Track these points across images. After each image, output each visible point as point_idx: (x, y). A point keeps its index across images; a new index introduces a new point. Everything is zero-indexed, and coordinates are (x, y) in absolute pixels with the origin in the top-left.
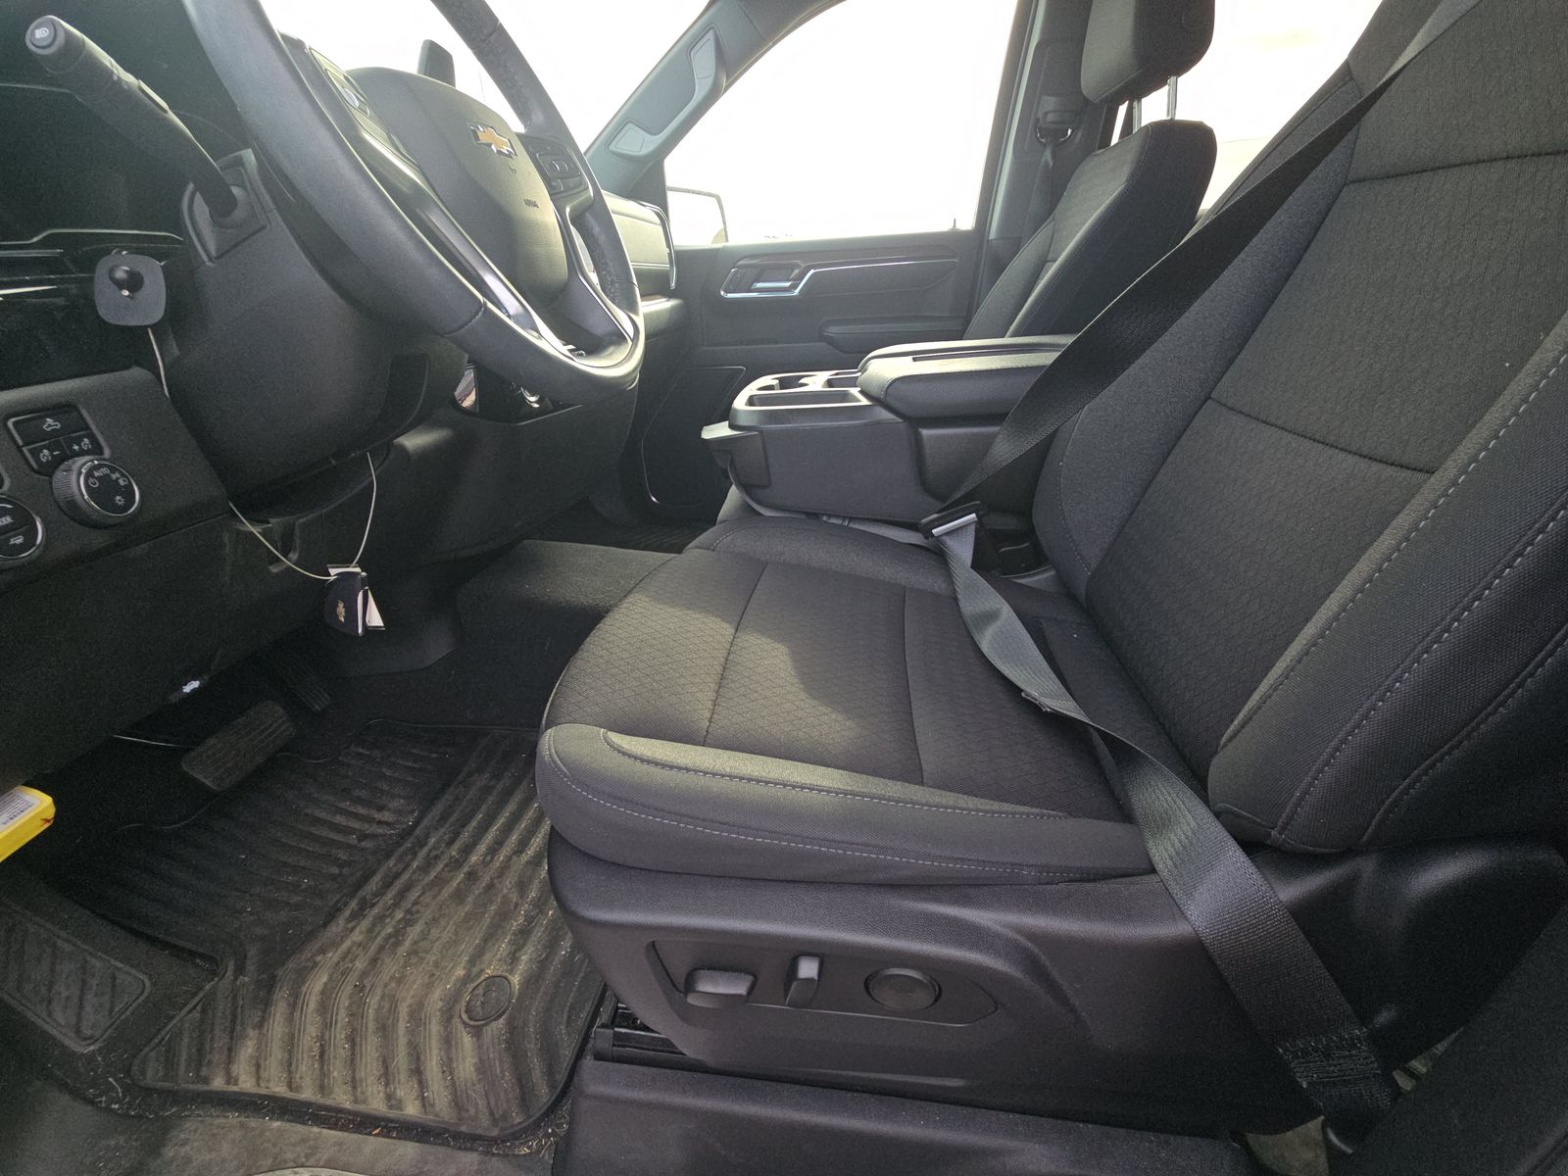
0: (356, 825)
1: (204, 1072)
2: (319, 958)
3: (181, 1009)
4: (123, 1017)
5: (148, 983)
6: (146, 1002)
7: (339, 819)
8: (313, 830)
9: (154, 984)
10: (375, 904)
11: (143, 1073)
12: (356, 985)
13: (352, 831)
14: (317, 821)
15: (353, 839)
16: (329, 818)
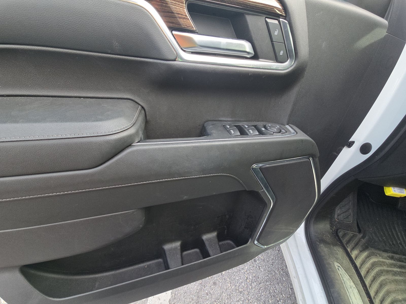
0: (402, 240)
1: (348, 245)
2: (378, 255)
3: (351, 231)
4: (344, 222)
5: (351, 222)
6: (348, 223)
7: (399, 234)
8: (393, 230)
9: (352, 223)
10: (395, 261)
11: (339, 232)
12: (381, 270)
13: (400, 240)
14: (395, 229)
15: (399, 242)
16: (398, 231)
